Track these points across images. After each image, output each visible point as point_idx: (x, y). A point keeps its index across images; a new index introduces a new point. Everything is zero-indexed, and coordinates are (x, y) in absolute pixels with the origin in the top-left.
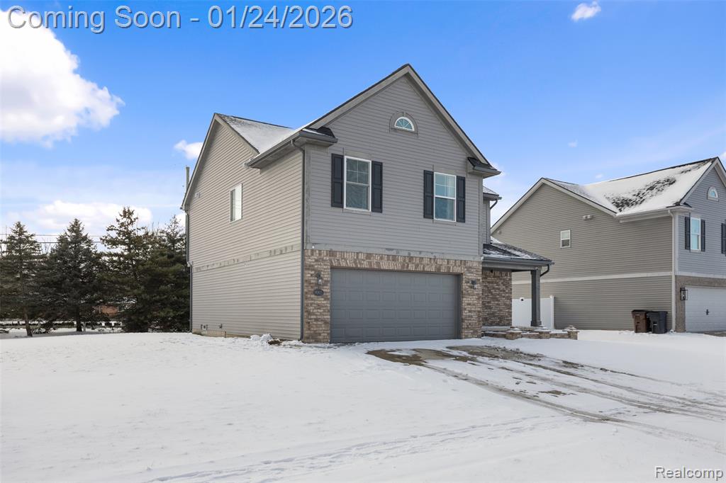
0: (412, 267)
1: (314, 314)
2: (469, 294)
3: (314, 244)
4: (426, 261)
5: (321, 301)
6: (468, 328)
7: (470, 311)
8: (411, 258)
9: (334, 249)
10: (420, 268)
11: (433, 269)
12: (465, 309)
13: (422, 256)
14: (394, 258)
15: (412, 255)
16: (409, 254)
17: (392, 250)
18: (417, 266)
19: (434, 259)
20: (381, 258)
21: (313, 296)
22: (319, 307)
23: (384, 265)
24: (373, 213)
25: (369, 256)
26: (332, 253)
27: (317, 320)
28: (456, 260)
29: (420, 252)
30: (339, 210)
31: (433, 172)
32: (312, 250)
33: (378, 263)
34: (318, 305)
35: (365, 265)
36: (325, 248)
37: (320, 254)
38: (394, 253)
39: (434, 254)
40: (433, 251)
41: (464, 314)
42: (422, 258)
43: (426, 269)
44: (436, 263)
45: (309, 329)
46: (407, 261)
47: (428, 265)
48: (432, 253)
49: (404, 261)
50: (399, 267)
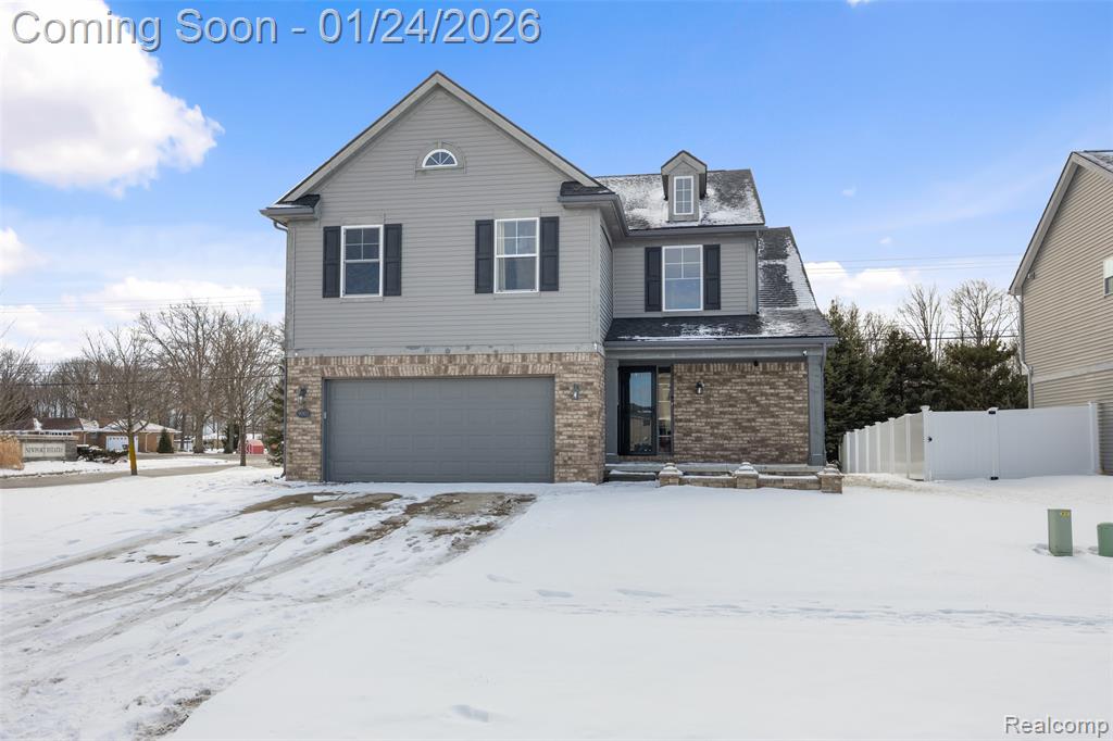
0: (453, 371)
1: (297, 442)
2: (569, 409)
3: (297, 350)
4: (478, 360)
5: (308, 424)
6: (565, 464)
7: (570, 437)
8: (452, 358)
9: (326, 353)
10: (470, 371)
11: (494, 371)
12: (560, 433)
13: (470, 352)
14: (422, 359)
15: (452, 353)
16: (448, 351)
17: (418, 347)
18: (463, 368)
19: (496, 356)
20: (401, 361)
21: (297, 418)
22: (305, 432)
23: (405, 371)
24: (388, 298)
25: (380, 359)
26: (323, 360)
27: (301, 450)
28: (539, 354)
29: (468, 347)
30: (333, 300)
31: (492, 221)
32: (297, 359)
33: (395, 369)
34: (304, 430)
35: (375, 372)
36: (313, 355)
37: (307, 363)
38: (421, 351)
39: (495, 348)
40: (490, 343)
41: (557, 441)
42: (473, 356)
43: (479, 372)
44: (500, 361)
45: (291, 462)
46: (445, 362)
47: (483, 364)
48: (491, 347)
49: (440, 362)
50: (431, 372)
